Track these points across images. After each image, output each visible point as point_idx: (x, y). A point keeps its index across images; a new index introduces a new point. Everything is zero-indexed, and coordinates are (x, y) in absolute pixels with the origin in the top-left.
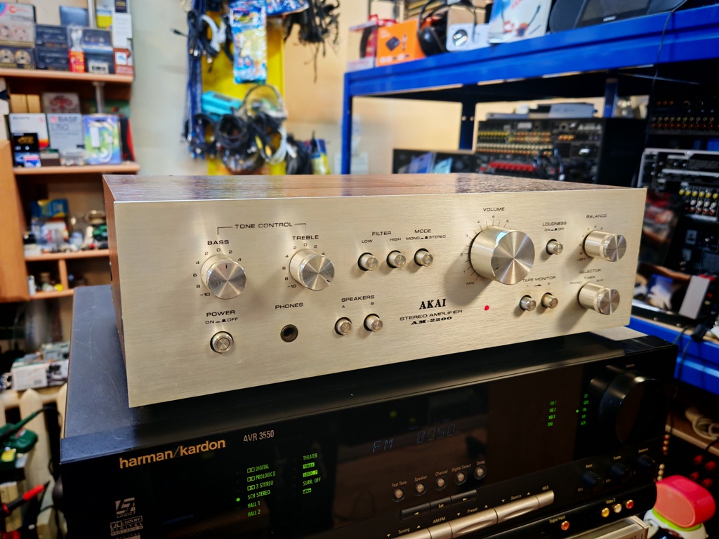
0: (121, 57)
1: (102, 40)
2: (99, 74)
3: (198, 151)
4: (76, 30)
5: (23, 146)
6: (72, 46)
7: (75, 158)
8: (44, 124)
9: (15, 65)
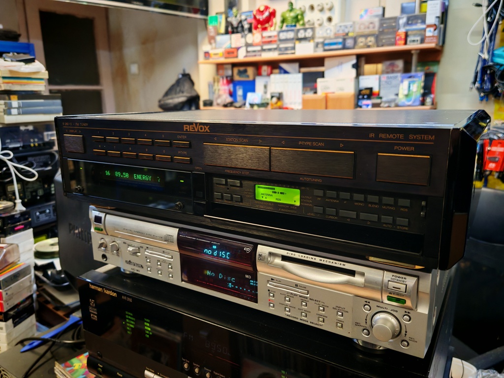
0: (430, 31)
1: (420, 21)
2: (413, 45)
3: (482, 94)
4: (403, 18)
5: (364, 95)
6: (399, 29)
7: (389, 102)
8: (377, 82)
9: (365, 46)
